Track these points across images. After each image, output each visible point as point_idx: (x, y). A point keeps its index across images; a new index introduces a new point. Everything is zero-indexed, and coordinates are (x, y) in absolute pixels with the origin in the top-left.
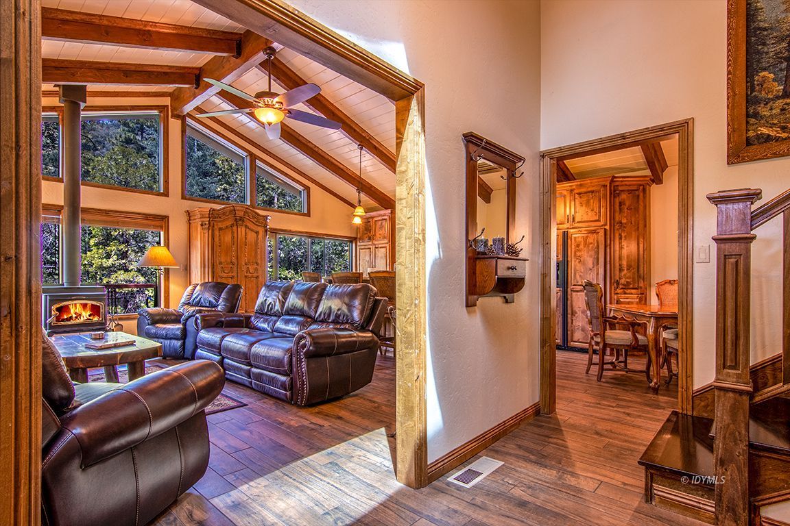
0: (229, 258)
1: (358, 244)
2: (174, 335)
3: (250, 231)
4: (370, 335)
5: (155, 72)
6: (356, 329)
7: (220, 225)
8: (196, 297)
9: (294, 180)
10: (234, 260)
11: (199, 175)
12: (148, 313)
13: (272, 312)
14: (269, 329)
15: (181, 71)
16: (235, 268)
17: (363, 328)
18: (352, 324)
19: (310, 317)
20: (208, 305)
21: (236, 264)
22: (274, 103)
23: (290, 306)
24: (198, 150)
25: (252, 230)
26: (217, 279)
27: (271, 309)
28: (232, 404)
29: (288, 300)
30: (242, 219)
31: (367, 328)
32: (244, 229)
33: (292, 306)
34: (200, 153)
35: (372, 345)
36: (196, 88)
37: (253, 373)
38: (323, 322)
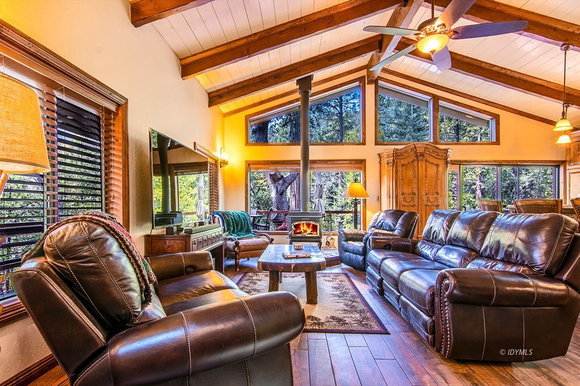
0: (410, 190)
1: (568, 167)
2: (358, 251)
3: (430, 165)
4: (563, 287)
5: (349, 50)
6: (536, 276)
7: (402, 162)
8: (380, 222)
9: (479, 111)
10: (416, 192)
11: (414, 131)
12: (344, 232)
13: (437, 240)
14: (431, 257)
15: (368, 42)
16: (416, 199)
17: (550, 275)
18: (531, 268)
19: (474, 250)
20: (388, 228)
21: (417, 194)
22: (436, 28)
23: (452, 236)
24: (414, 113)
25: (432, 164)
26: (400, 208)
27: (436, 237)
28: (376, 328)
29: (451, 229)
30: (422, 155)
31: (557, 277)
32: (424, 162)
33: (455, 236)
34: (415, 115)
35: (566, 302)
36: (380, 52)
37: (402, 300)
38: (490, 258)
